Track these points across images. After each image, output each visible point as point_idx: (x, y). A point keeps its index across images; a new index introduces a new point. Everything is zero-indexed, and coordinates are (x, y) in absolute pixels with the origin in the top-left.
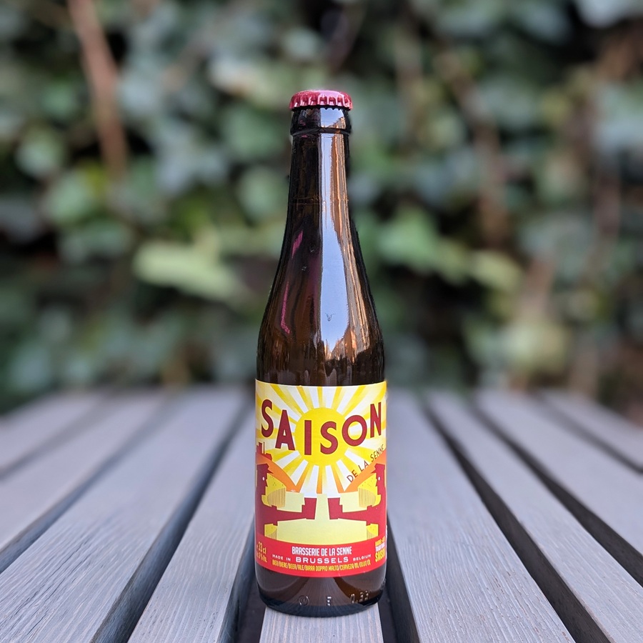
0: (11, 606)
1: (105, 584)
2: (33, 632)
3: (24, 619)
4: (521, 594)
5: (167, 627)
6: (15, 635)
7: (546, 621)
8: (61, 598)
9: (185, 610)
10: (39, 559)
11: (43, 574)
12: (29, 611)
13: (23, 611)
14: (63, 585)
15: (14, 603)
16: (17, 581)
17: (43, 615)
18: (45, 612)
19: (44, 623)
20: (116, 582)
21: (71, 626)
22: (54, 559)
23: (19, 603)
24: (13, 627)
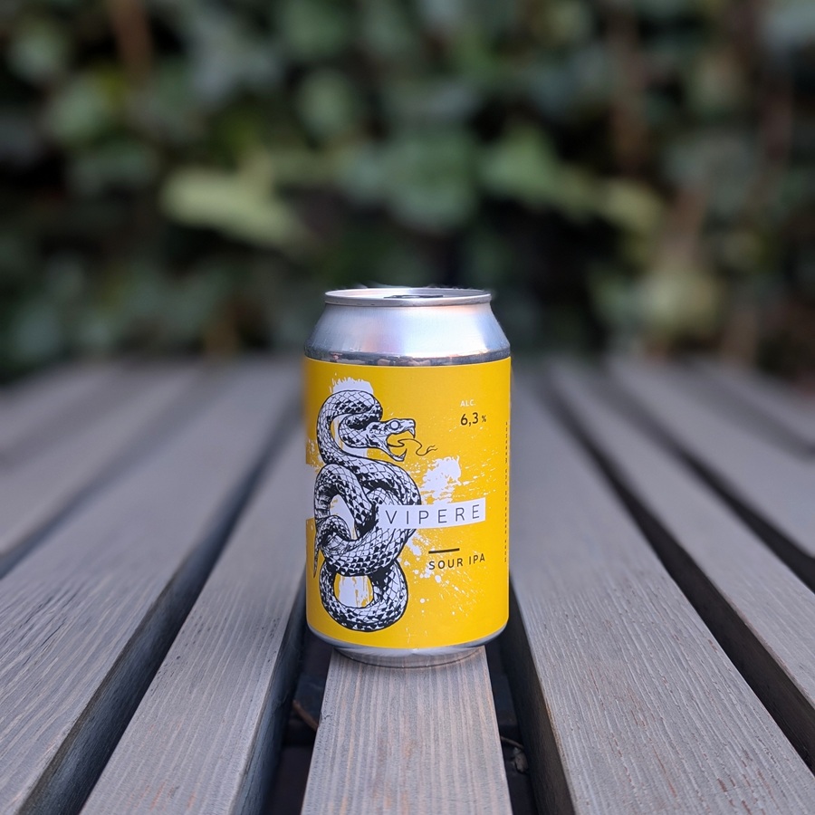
0: (19, 614)
2: (49, 643)
4: (656, 596)
5: (216, 637)
6: (26, 646)
7: (689, 628)
8: (82, 604)
12: (41, 619)
13: (35, 619)
15: (24, 609)
17: (60, 624)
18: (62, 619)
19: (62, 633)
20: (150, 586)
21: (95, 637)
23: (29, 610)
24: (23, 637)
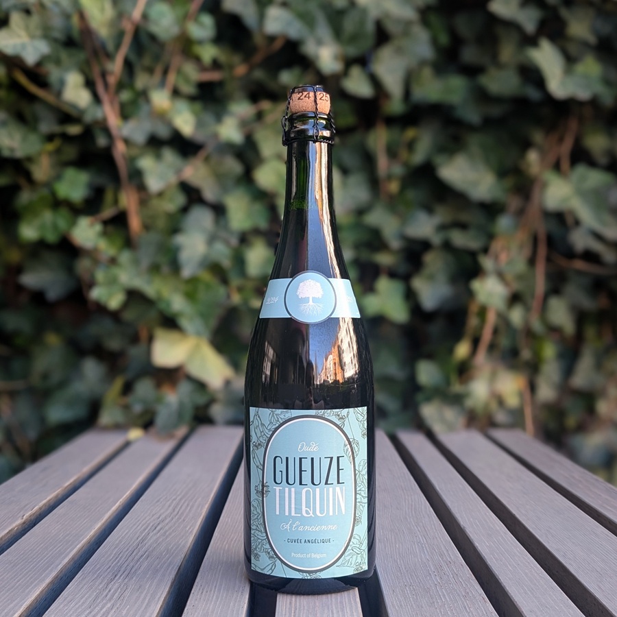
0: (101, 583)
1: (163, 570)
2: (122, 598)
3: (112, 591)
4: (457, 575)
5: (211, 595)
6: (110, 600)
8: (134, 578)
9: (222, 585)
10: (111, 554)
11: (117, 563)
12: (114, 586)
13: (110, 586)
14: (133, 570)
15: (102, 581)
16: (99, 568)
18: (126, 586)
19: (127, 593)
20: (170, 568)
21: (146, 596)
22: (122, 553)
23: (106, 581)
24: (106, 596)
